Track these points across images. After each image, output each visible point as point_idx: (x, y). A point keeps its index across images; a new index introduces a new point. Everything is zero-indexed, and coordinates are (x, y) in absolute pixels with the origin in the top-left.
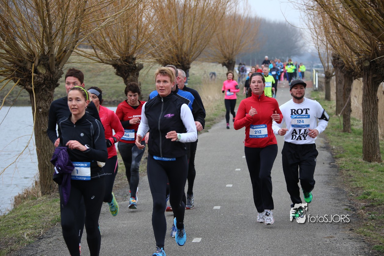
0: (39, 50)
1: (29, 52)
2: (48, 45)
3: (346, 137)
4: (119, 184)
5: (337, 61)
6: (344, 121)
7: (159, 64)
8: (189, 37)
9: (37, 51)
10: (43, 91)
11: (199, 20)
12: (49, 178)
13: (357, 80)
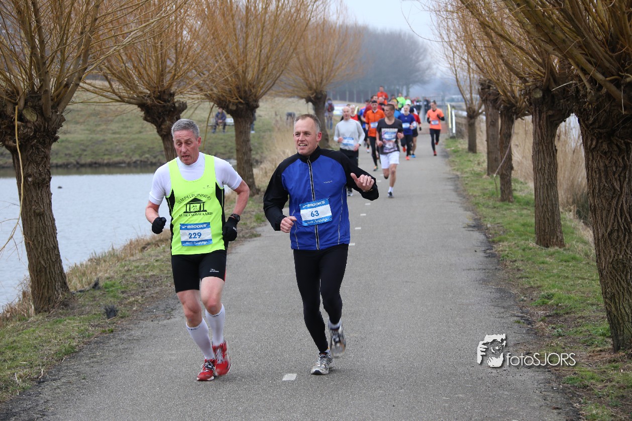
0: (24, 85)
1: (10, 89)
2: (39, 76)
3: (506, 210)
4: (157, 293)
5: (486, 90)
6: (502, 185)
7: (210, 102)
8: (255, 59)
9: (23, 87)
10: (33, 149)
11: (271, 31)
12: (46, 286)
13: (519, 119)
